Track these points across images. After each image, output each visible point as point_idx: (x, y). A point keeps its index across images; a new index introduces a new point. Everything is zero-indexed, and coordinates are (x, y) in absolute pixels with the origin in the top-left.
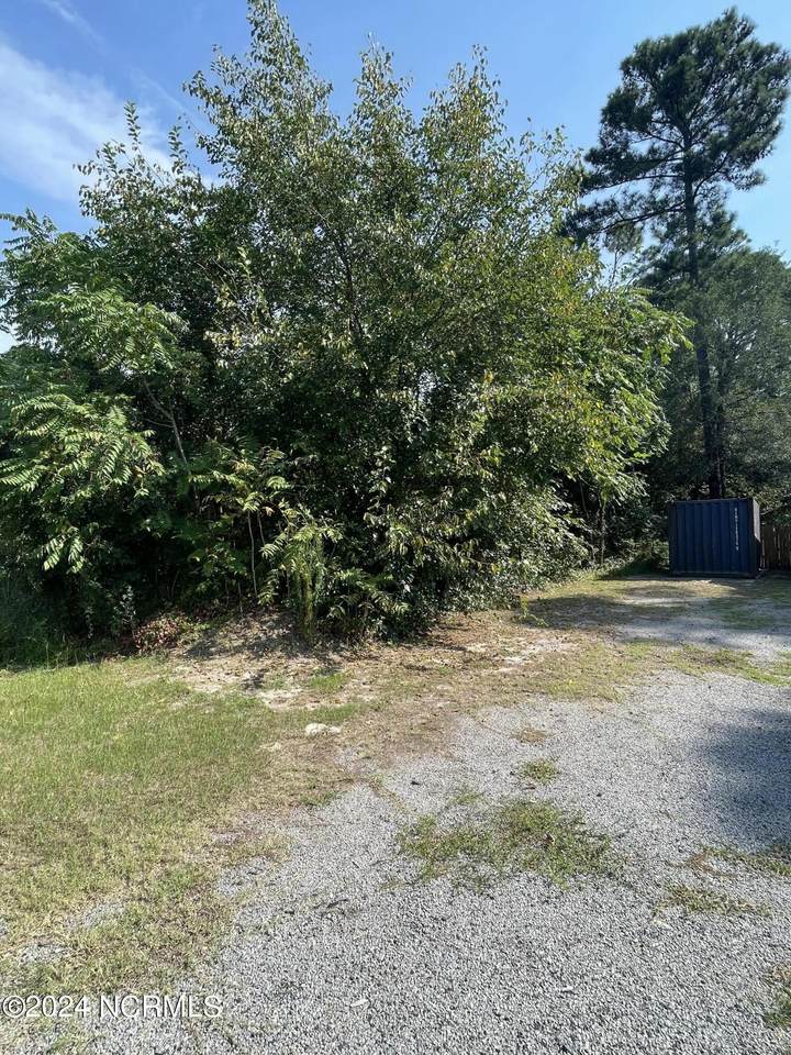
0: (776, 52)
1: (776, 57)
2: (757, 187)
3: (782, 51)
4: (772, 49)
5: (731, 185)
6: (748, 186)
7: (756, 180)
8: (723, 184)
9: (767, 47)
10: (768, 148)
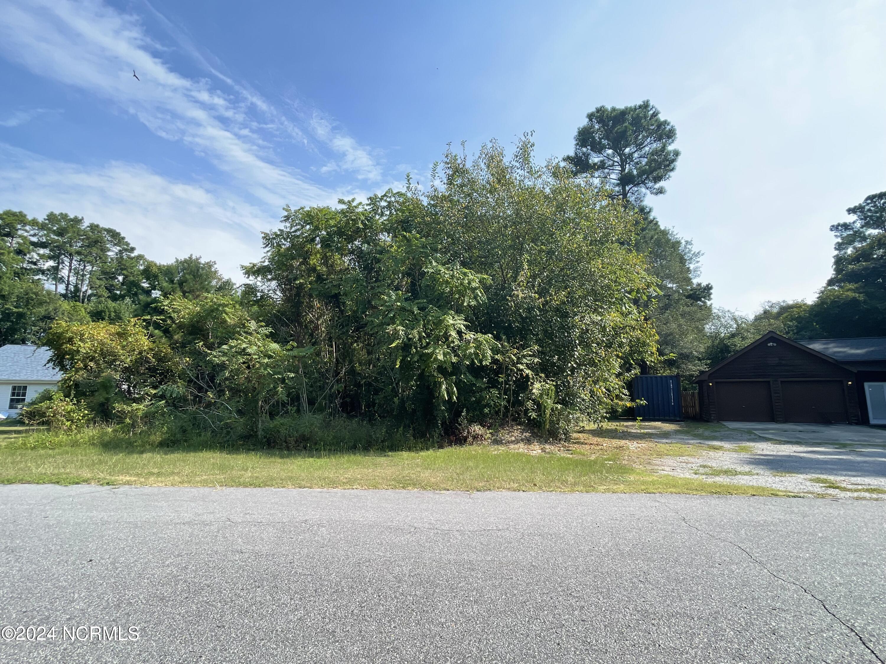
0: (668, 125)
1: (668, 128)
2: (661, 196)
3: (671, 124)
4: (666, 123)
5: (648, 192)
6: (657, 194)
7: (661, 191)
8: (643, 190)
9: (664, 121)
10: (667, 176)
